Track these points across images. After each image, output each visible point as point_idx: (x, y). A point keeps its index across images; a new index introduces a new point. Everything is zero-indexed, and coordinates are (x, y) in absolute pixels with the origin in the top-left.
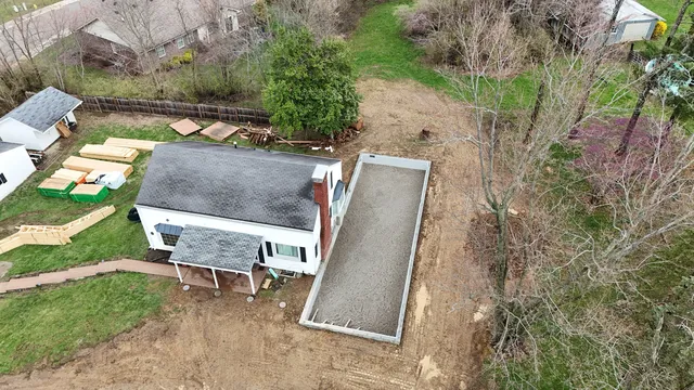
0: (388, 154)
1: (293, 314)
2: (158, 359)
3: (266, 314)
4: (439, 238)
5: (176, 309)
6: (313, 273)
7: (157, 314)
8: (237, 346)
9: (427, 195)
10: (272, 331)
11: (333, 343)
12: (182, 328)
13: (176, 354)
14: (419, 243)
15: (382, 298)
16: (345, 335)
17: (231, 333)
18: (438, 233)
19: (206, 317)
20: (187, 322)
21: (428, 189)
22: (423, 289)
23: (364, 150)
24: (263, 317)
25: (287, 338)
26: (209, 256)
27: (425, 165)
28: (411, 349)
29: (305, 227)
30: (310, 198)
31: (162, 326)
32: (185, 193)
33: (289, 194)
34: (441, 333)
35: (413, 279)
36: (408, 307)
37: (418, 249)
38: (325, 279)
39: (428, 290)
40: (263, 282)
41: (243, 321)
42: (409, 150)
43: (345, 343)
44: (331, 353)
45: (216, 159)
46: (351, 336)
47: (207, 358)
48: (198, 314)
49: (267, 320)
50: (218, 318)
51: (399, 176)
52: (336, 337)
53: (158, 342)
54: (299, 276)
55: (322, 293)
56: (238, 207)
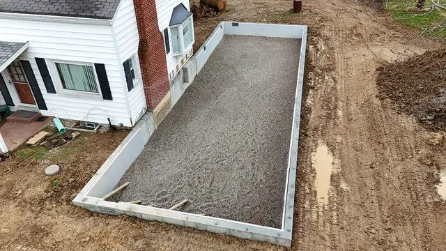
1: (67, 187)
6: (127, 124)
10: (10, 218)
14: (305, 94)
15: (249, 167)
21: (308, 47)
29: (98, 13)
35: (303, 135)
37: (304, 100)
38: (154, 140)
39: (333, 151)
40: (33, 137)
42: (279, 20)
49: (9, 197)
51: (269, 44)
54: (103, 131)
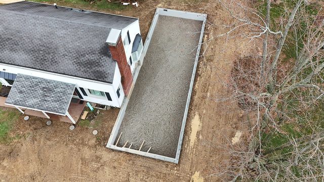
0: (177, 9)
1: (102, 140)
2: (5, 174)
3: (83, 139)
4: (210, 76)
5: (18, 136)
6: (118, 107)
7: (4, 139)
8: (62, 164)
9: (203, 42)
10: (87, 153)
11: (131, 162)
12: (23, 151)
13: (18, 170)
14: (195, 80)
15: (168, 123)
16: (139, 156)
17: (58, 154)
18: (209, 73)
19: (39, 142)
20: (26, 146)
21: (204, 37)
22: (197, 117)
23: (160, 5)
24: (81, 142)
25: (98, 158)
26: (35, 100)
27: (202, 17)
28: (186, 166)
30: (109, 56)
31: (9, 149)
32: (12, 50)
33: (92, 52)
34: (208, 154)
35: (190, 110)
36: (186, 132)
37: (194, 85)
39: (200, 118)
40: (82, 114)
41: (67, 145)
42: (192, 5)
43: (139, 162)
44: (129, 170)
45: (33, 21)
46: (143, 157)
47: (40, 174)
48: (34, 139)
49: (84, 144)
50: (48, 142)
51: (184, 26)
52: (133, 157)
53: (6, 161)
54: (108, 109)
55: (125, 120)
56: (54, 62)
